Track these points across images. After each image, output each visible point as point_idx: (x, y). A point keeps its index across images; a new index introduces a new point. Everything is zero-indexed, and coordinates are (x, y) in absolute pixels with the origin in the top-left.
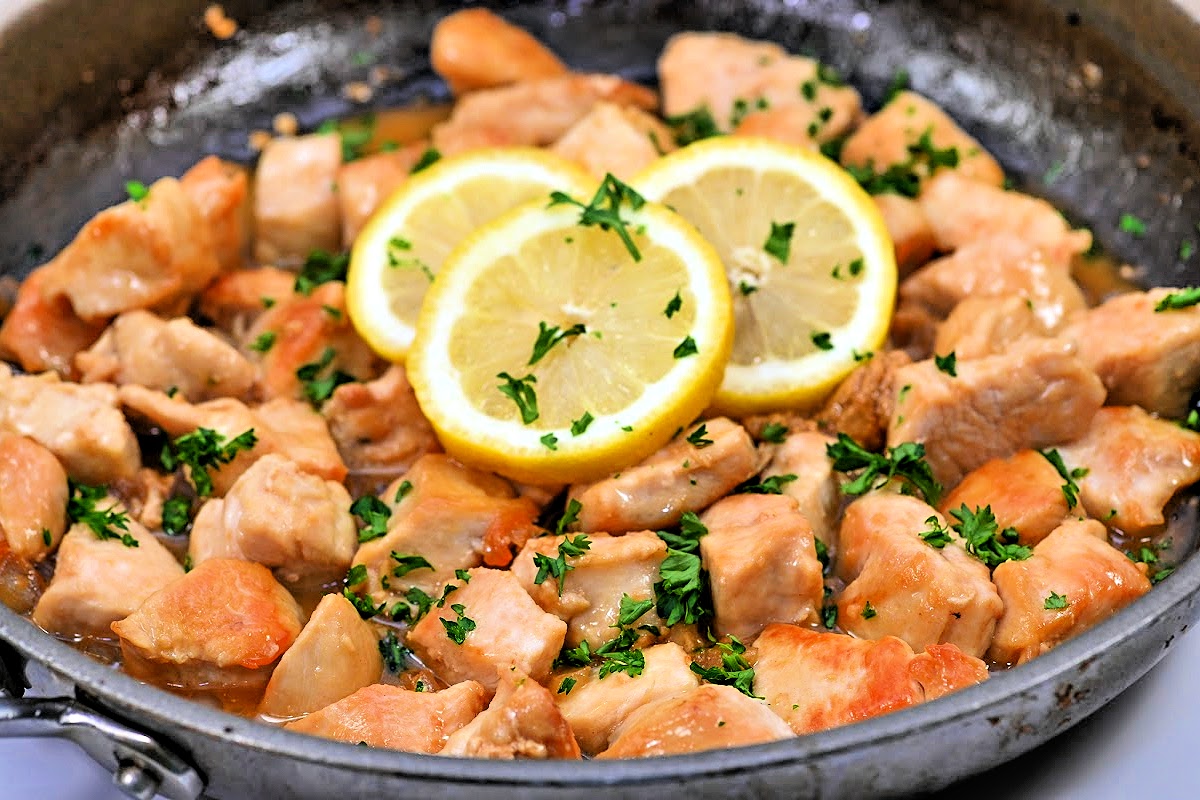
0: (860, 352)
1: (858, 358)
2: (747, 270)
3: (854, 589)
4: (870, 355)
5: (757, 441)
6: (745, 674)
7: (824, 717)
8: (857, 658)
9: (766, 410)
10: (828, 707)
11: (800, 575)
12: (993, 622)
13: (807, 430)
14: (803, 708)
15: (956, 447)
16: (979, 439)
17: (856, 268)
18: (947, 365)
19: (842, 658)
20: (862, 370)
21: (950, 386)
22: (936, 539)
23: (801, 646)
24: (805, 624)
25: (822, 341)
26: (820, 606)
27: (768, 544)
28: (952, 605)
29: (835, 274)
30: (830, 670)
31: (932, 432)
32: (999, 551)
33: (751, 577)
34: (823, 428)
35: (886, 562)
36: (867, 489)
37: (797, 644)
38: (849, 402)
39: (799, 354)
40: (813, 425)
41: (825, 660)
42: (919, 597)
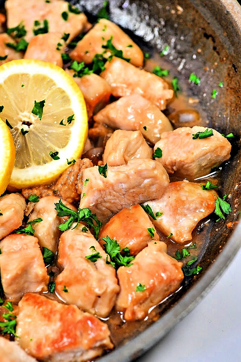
0: (70, 161)
1: (69, 163)
2: (24, 123)
3: (61, 278)
4: (74, 161)
5: (27, 201)
6: (13, 322)
7: (42, 347)
8: (58, 316)
9: (31, 187)
10: (44, 341)
11: (37, 276)
12: (115, 295)
13: (48, 195)
14: (35, 340)
15: (108, 205)
16: (117, 201)
17: (70, 120)
18: (103, 171)
19: (52, 316)
20: (70, 169)
21: (103, 182)
22: (94, 258)
23: (37, 307)
24: (40, 293)
25: (55, 156)
26: (48, 282)
27: (23, 264)
28: (96, 294)
29: (61, 123)
30: (46, 322)
31: (97, 200)
32: (121, 259)
33: (15, 279)
34: (55, 193)
35: (71, 271)
36: (69, 228)
37: (35, 307)
38: (65, 184)
39: (45, 162)
40: (51, 193)
41: (45, 316)
42: (84, 287)
